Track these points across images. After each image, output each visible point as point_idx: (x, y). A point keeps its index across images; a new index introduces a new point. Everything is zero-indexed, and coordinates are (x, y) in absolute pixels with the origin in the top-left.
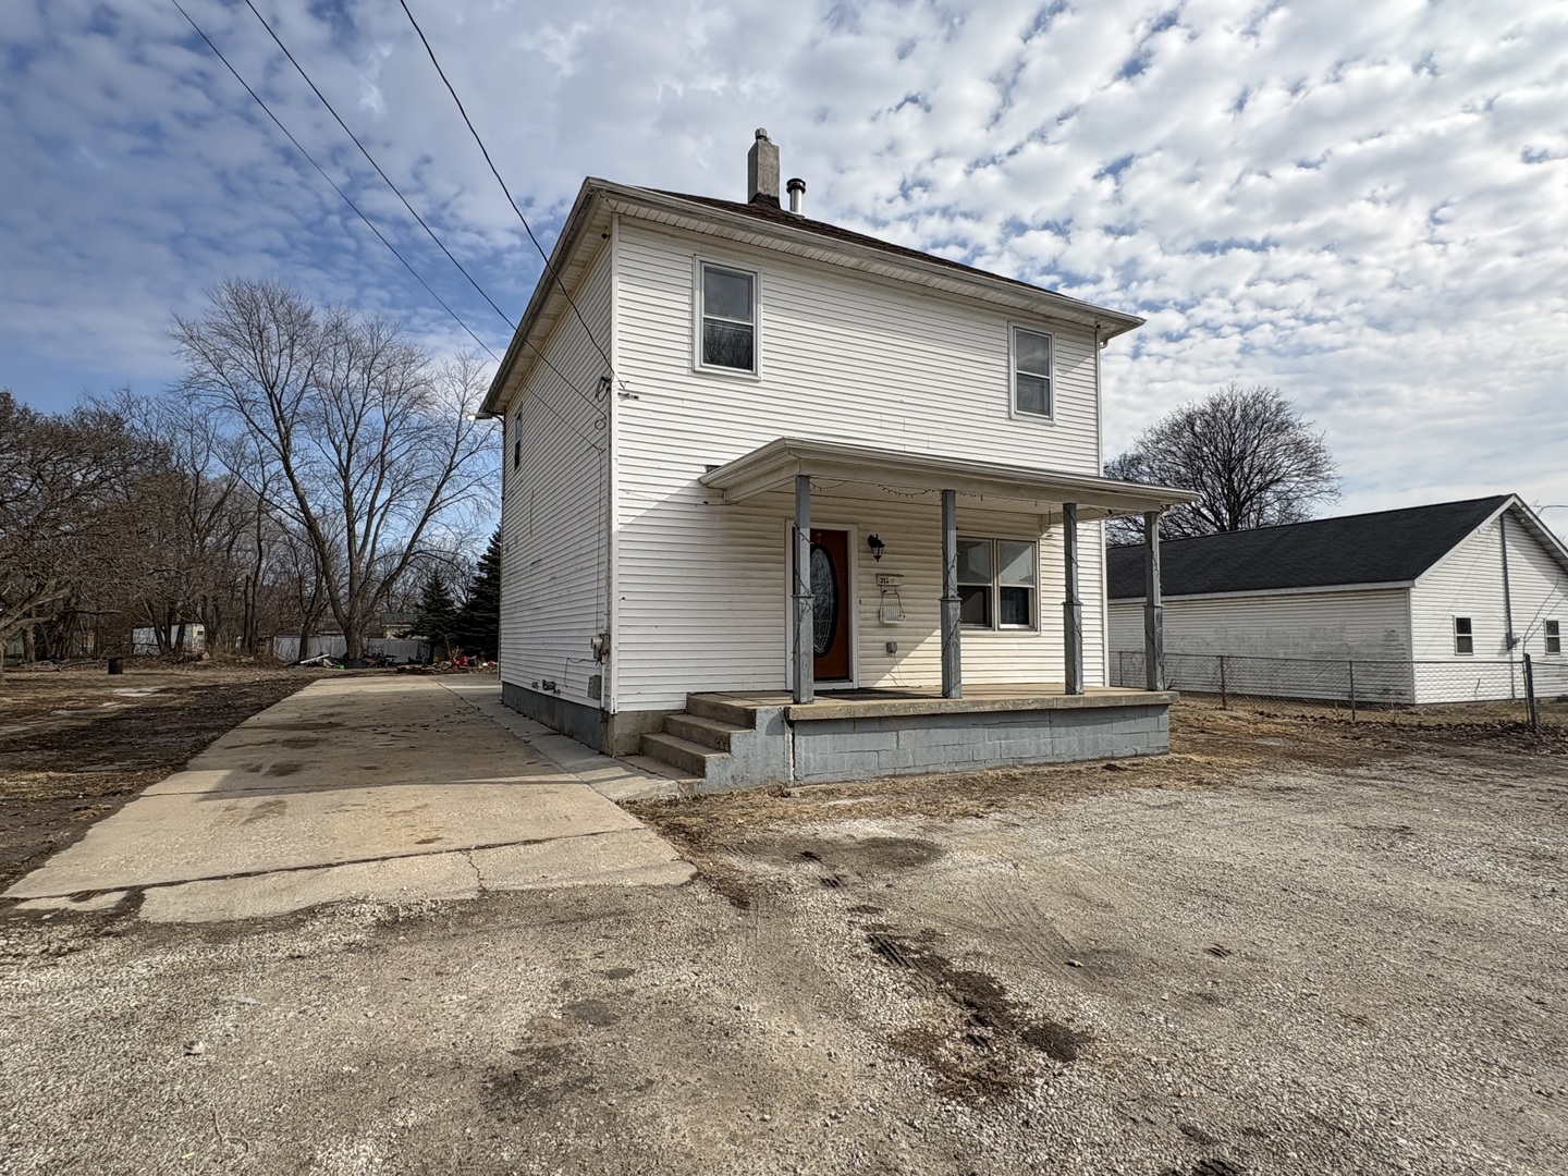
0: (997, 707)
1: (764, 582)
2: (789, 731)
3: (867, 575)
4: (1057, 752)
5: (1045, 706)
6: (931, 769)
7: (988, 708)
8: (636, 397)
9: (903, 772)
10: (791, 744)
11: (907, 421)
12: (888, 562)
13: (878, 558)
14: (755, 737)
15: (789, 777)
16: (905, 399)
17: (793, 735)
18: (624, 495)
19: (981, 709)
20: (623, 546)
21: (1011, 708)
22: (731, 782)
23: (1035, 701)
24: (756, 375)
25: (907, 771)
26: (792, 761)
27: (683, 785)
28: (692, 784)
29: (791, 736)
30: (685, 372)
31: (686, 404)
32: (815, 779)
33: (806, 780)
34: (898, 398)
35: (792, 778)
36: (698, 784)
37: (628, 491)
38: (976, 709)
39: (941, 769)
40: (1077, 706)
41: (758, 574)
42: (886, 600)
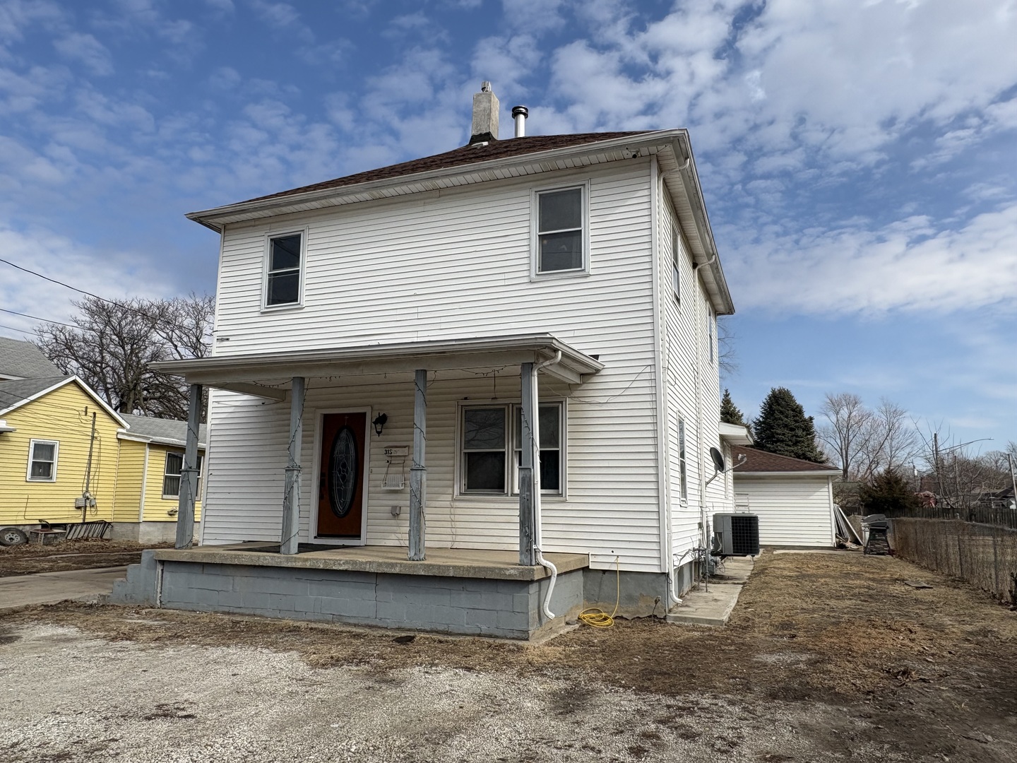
2: (159, 569)
3: (378, 448)
8: (228, 339)
9: (235, 611)
10: (160, 578)
12: (391, 436)
13: (379, 433)
14: (139, 569)
15: (156, 600)
16: (418, 292)
17: (162, 570)
18: (216, 405)
22: (124, 599)
24: (299, 304)
25: (239, 611)
26: (159, 589)
27: (101, 596)
28: (105, 596)
29: (160, 573)
30: (256, 314)
31: (255, 336)
32: (173, 605)
33: (169, 605)
34: (412, 293)
35: (158, 602)
36: (108, 597)
39: (267, 614)
40: (393, 571)
42: (392, 469)
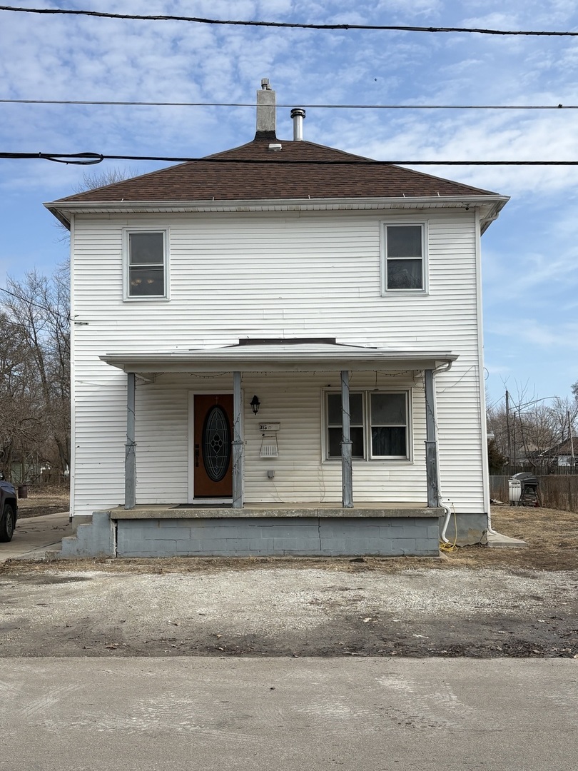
0: (264, 514)
1: (174, 432)
2: (113, 526)
3: (251, 424)
4: (324, 548)
5: (308, 515)
6: (215, 553)
7: (256, 515)
8: (86, 324)
10: (115, 533)
11: (285, 311)
12: (265, 414)
13: (255, 412)
14: (92, 528)
15: (113, 552)
16: (283, 297)
17: (116, 528)
18: (79, 384)
19: (251, 515)
20: (78, 415)
21: (276, 515)
22: (76, 553)
23: (298, 511)
24: (166, 297)
25: (197, 553)
26: (115, 543)
27: (49, 553)
28: (54, 553)
29: (114, 529)
30: (117, 303)
31: (119, 323)
33: (126, 555)
34: (277, 296)
35: (115, 553)
36: (57, 553)
37: (81, 382)
38: (247, 515)
39: (224, 554)
41: (169, 427)
42: (266, 441)
